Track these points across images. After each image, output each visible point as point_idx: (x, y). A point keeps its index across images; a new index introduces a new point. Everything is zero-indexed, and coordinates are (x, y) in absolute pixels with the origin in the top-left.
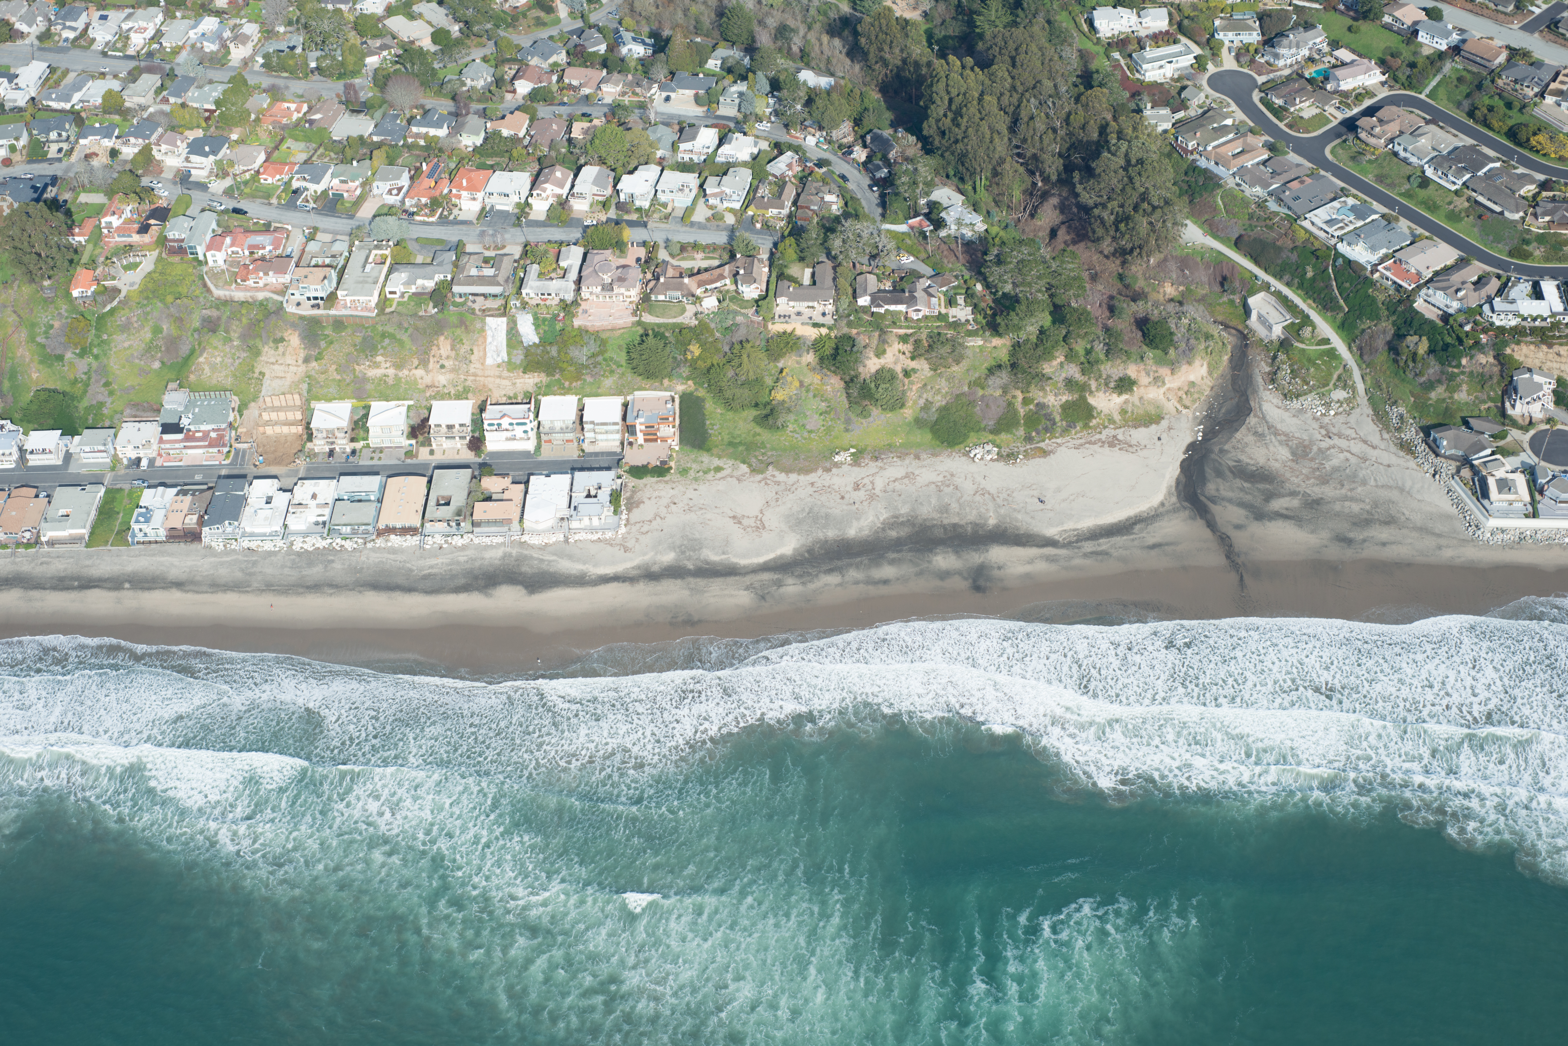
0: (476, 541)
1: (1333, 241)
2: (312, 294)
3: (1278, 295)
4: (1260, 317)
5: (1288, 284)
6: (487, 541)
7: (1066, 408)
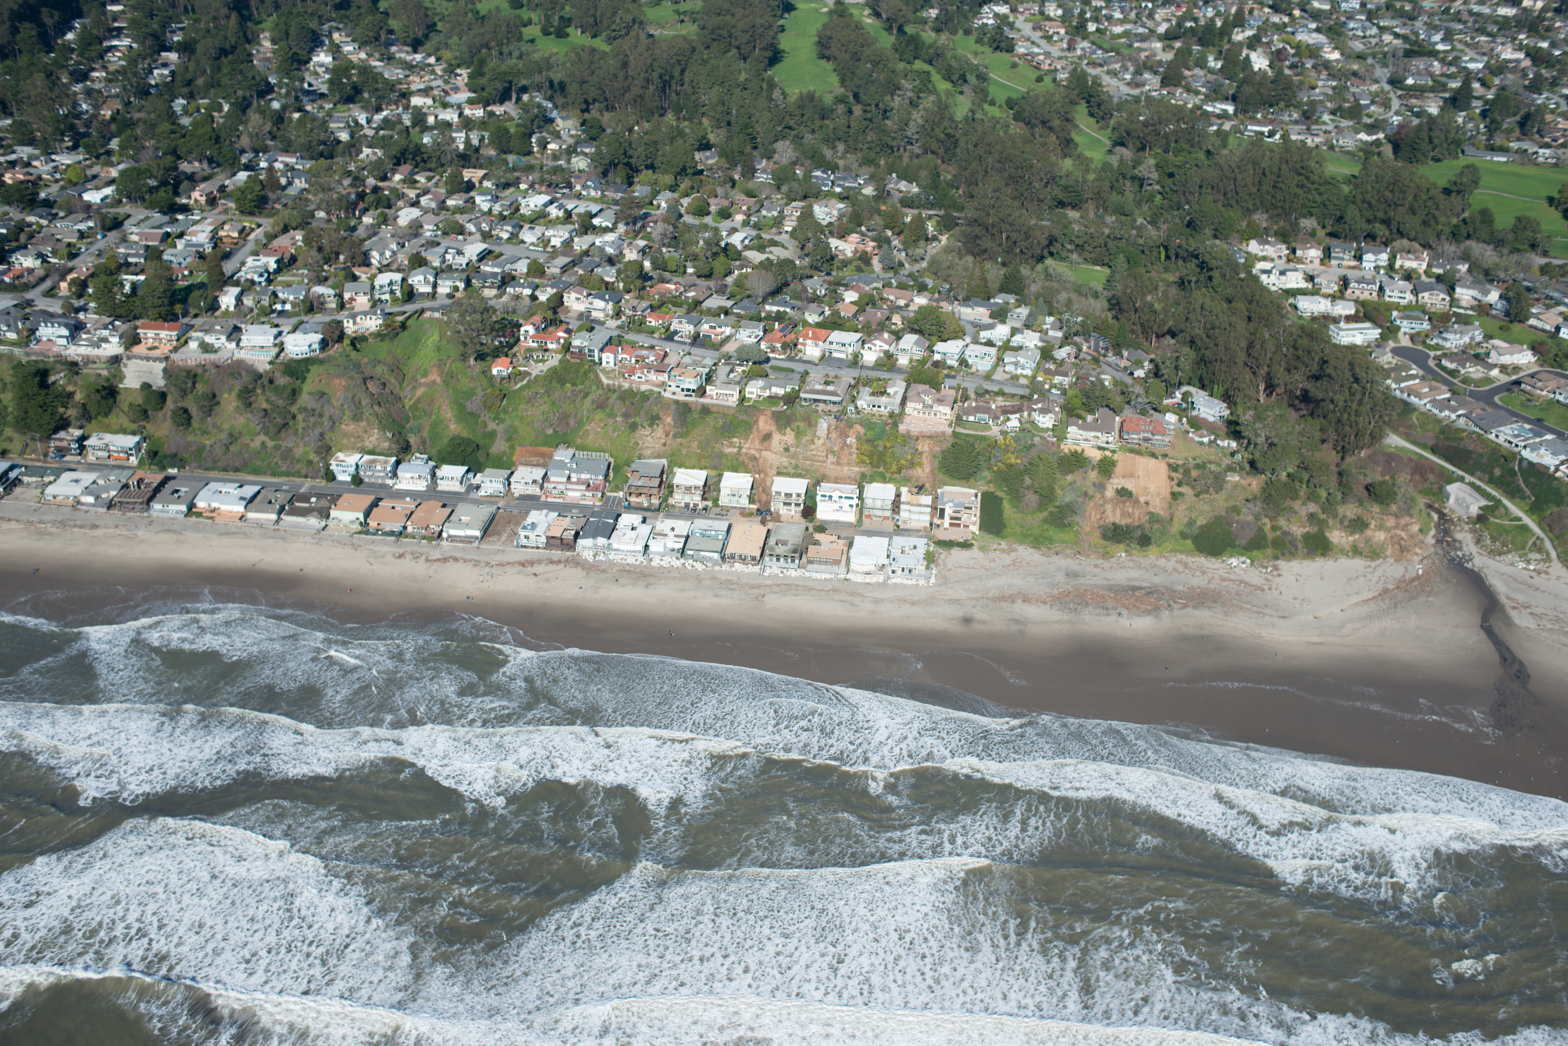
0: (807, 574)
1: (1517, 450)
2: (686, 386)
3: (1472, 485)
4: (1457, 500)
5: (1480, 479)
6: (818, 576)
7: (1306, 537)
